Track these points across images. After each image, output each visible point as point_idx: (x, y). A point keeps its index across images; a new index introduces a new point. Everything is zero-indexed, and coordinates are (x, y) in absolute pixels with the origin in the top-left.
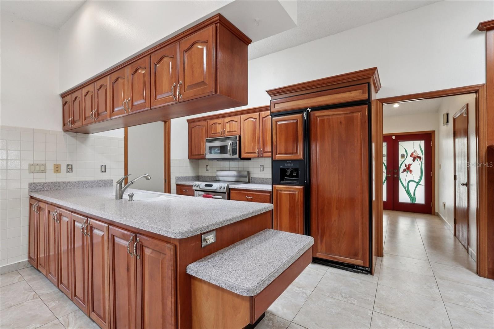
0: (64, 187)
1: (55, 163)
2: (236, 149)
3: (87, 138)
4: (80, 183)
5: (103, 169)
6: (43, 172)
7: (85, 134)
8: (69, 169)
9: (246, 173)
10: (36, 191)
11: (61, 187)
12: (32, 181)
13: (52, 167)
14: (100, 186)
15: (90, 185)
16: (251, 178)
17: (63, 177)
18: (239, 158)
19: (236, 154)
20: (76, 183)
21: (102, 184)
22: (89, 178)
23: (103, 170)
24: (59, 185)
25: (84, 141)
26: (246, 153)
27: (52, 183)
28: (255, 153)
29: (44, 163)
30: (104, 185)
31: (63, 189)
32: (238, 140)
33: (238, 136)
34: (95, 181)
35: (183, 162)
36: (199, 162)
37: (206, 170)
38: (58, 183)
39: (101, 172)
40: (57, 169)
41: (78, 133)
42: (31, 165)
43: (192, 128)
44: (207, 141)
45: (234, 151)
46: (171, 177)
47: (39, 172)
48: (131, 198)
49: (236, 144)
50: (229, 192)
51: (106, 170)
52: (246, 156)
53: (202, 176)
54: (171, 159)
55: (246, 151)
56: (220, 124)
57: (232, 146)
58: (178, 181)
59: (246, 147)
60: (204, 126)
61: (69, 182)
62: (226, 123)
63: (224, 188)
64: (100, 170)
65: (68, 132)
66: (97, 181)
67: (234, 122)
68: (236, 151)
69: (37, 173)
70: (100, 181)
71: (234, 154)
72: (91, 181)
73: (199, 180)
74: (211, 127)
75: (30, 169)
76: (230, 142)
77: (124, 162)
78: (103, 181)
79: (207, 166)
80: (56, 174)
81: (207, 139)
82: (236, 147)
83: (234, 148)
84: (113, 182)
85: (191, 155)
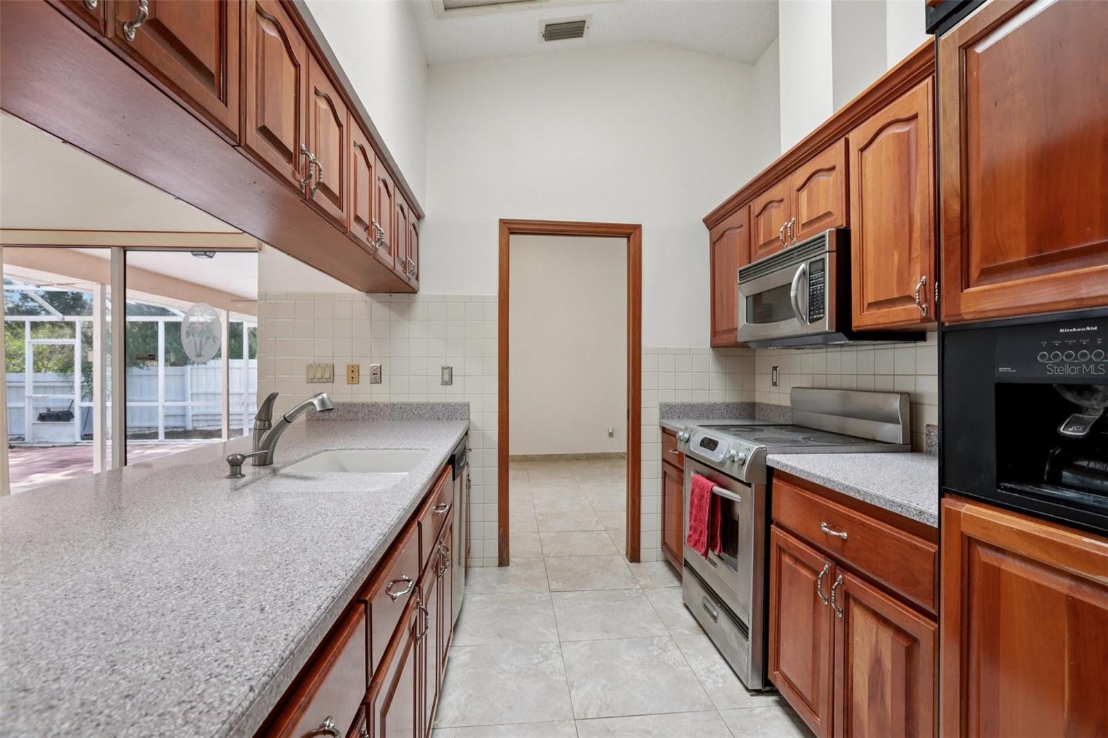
0: (365, 415)
1: (350, 363)
2: (823, 294)
3: (412, 302)
4: (396, 407)
5: (444, 377)
6: (327, 382)
7: (408, 294)
8: (374, 376)
9: (895, 404)
10: (316, 420)
11: (360, 415)
13: (344, 371)
14: (439, 419)
15: (416, 413)
16: (925, 431)
17: (365, 393)
18: (838, 330)
19: (824, 313)
21: (444, 414)
23: (447, 378)
24: (355, 409)
25: (404, 311)
26: (870, 305)
27: (343, 404)
28: (910, 299)
29: (329, 362)
30: (448, 416)
31: (363, 417)
32: (829, 252)
33: (829, 231)
34: (428, 404)
35: (691, 356)
36: (755, 356)
37: (773, 385)
38: (354, 405)
39: (442, 385)
40: (353, 375)
41: (392, 294)
42: (309, 367)
43: (713, 244)
44: (740, 278)
45: (815, 303)
46: (643, 405)
47: (321, 380)
48: (235, 467)
49: (823, 270)
50: (765, 483)
51: (453, 377)
52: (873, 322)
53: (761, 403)
54: (643, 347)
55: (870, 298)
56: (782, 201)
57: (810, 281)
58: (668, 418)
59: (869, 278)
60: (742, 226)
61: (375, 405)
62: (799, 190)
63: (741, 463)
64: (440, 378)
65: (373, 294)
66: (433, 406)
67: (823, 176)
68: (823, 299)
69: (320, 382)
70: (439, 404)
71: (815, 317)
72: (418, 404)
73: (754, 416)
74: (757, 224)
75: (308, 375)
76: (803, 266)
77: (497, 359)
78: (446, 406)
79: (775, 368)
80: (350, 385)
81: (740, 272)
82: (824, 283)
83: (817, 290)
84: (469, 410)
85: (714, 333)
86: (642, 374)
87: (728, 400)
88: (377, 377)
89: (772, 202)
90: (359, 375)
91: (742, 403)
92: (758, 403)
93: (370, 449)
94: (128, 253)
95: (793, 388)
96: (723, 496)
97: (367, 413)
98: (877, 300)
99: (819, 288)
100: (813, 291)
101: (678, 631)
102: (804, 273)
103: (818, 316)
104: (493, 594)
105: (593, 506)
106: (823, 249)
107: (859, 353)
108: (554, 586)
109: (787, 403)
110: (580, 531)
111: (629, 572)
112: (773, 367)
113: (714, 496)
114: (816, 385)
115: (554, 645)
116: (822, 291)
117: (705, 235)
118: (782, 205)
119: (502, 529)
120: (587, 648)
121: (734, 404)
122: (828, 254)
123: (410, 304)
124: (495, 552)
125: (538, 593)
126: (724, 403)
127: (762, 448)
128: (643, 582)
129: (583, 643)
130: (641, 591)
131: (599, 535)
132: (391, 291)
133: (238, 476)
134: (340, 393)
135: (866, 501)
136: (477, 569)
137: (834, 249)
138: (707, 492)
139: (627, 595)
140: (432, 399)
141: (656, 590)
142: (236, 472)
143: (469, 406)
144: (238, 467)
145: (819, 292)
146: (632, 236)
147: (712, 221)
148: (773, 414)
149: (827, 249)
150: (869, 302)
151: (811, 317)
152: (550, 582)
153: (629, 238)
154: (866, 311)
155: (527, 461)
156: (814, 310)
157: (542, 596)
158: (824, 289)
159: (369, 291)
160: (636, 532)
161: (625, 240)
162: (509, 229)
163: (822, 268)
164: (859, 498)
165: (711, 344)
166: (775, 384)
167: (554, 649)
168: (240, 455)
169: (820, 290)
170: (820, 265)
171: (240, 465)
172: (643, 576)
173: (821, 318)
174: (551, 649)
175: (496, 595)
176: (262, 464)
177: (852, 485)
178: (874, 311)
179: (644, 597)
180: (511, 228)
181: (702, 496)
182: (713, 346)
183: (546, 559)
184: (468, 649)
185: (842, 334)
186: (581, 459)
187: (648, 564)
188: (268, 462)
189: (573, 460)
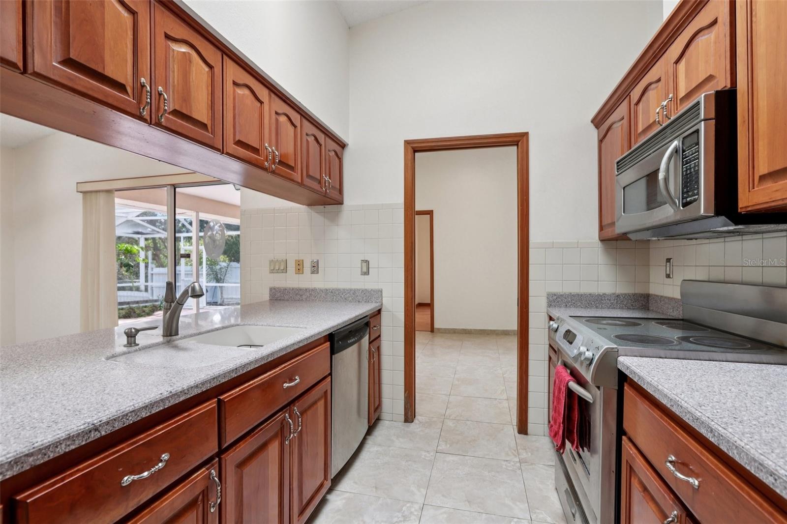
0: (307, 297)
1: (297, 259)
2: (698, 172)
5: (363, 268)
6: (282, 272)
7: (336, 205)
8: (313, 268)
10: (276, 300)
11: (304, 297)
12: (272, 286)
13: (294, 265)
14: (359, 301)
15: (342, 296)
17: (307, 281)
19: (698, 194)
20: (322, 291)
21: (363, 297)
22: (342, 285)
23: (365, 270)
24: (301, 293)
25: (334, 218)
26: (763, 178)
27: (293, 289)
29: (284, 258)
30: (366, 299)
32: (704, 120)
33: (705, 96)
34: (351, 290)
35: (579, 249)
36: (649, 248)
37: (666, 277)
38: (300, 289)
39: (361, 275)
40: (299, 267)
41: (326, 206)
42: (271, 262)
43: (601, 141)
44: (618, 169)
45: (689, 182)
46: (531, 293)
47: (279, 271)
48: (130, 338)
49: (698, 144)
50: (617, 388)
51: (370, 269)
52: (766, 199)
53: (655, 295)
54: (530, 242)
55: (763, 168)
56: (659, 80)
57: (683, 159)
58: (555, 306)
59: (761, 143)
60: (623, 118)
61: (314, 290)
62: (677, 62)
63: (588, 363)
64: (360, 269)
65: (313, 207)
66: (355, 292)
67: (704, 35)
68: (698, 178)
69: (277, 272)
70: (360, 290)
71: (688, 199)
72: (344, 290)
73: (648, 307)
74: (636, 113)
75: (270, 268)
76: (675, 143)
77: (403, 254)
78: (364, 291)
79: (668, 260)
80: (297, 275)
81: (618, 163)
82: (698, 158)
83: (690, 169)
84: (382, 295)
85: (601, 228)
86: (530, 266)
87: (619, 291)
88: (315, 268)
89: (650, 84)
90: (303, 267)
91: (634, 295)
92: (652, 294)
93: (269, 326)
94: (177, 190)
95: (684, 280)
96: (580, 395)
97: (309, 296)
98: (772, 170)
99: (692, 166)
100: (686, 170)
101: (541, 516)
102: (676, 152)
103: (692, 198)
104: (389, 447)
105: (504, 376)
106: (698, 118)
107: (764, 240)
108: (443, 447)
109: (678, 296)
110: (484, 398)
111: (513, 444)
112: (667, 259)
113: (570, 393)
114: (712, 278)
115: (417, 507)
116: (697, 168)
117: (593, 135)
118: (660, 84)
119: (407, 392)
120: (445, 516)
121: (625, 294)
122: (703, 122)
123: (338, 214)
124: (401, 411)
125: (425, 451)
126: (613, 294)
127: (613, 348)
128: (524, 455)
129: (444, 510)
130: (518, 464)
131: (500, 403)
132: (325, 204)
133: (133, 345)
134: (291, 281)
135: (722, 447)
136: (387, 422)
137: (713, 115)
138: (564, 386)
139: (504, 467)
140: (354, 286)
141: (533, 466)
142: (131, 342)
143: (382, 292)
144: (133, 339)
145: (692, 170)
146: (520, 144)
147: (598, 121)
148: (667, 306)
149: (702, 117)
150: (761, 174)
151: (685, 201)
152: (440, 443)
153: (517, 145)
154: (757, 187)
155: (466, 334)
156: (688, 192)
157: (428, 455)
158: (698, 166)
159: (310, 205)
160: (524, 407)
161: (516, 147)
162: (413, 148)
163: (696, 141)
164: (712, 440)
165: (599, 238)
166: (668, 276)
167: (416, 510)
168: (134, 329)
169: (695, 167)
170: (693, 139)
171: (135, 337)
172: (525, 449)
173: (695, 200)
174: (413, 510)
175: (391, 448)
176: (168, 335)
177: (704, 418)
178: (769, 185)
179: (519, 472)
180: (415, 148)
181: (560, 389)
182: (602, 240)
183: (445, 420)
184: (347, 495)
185: (723, 218)
186: (509, 335)
187: (534, 438)
188: (173, 333)
189: (502, 335)
